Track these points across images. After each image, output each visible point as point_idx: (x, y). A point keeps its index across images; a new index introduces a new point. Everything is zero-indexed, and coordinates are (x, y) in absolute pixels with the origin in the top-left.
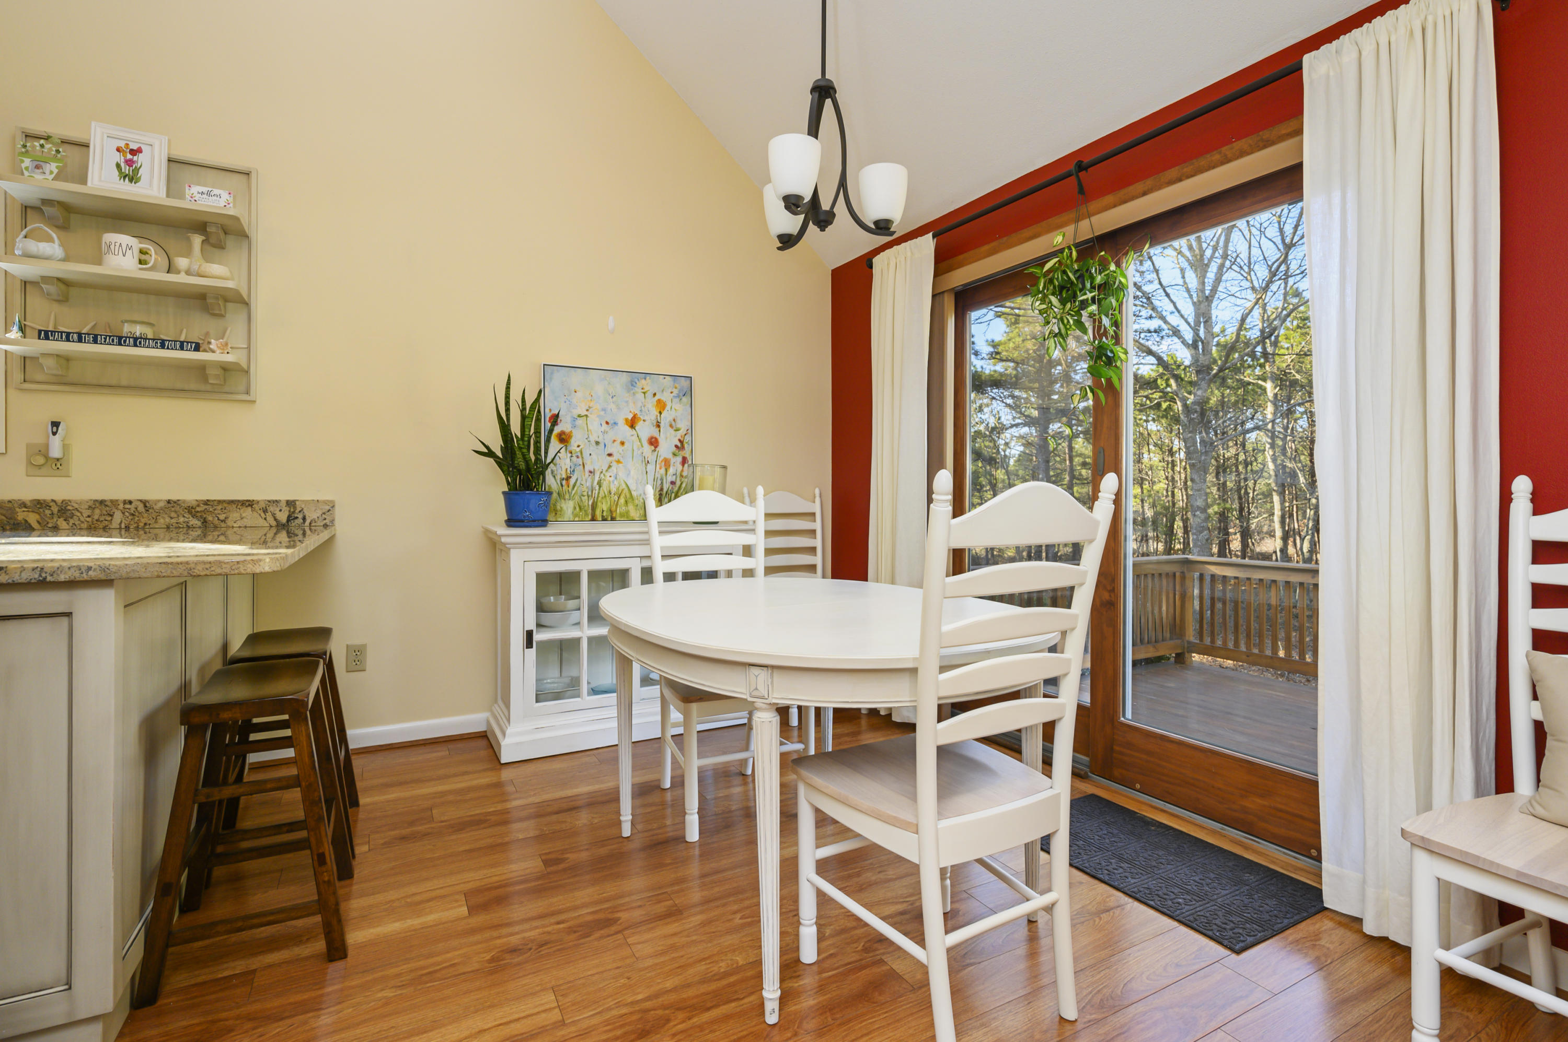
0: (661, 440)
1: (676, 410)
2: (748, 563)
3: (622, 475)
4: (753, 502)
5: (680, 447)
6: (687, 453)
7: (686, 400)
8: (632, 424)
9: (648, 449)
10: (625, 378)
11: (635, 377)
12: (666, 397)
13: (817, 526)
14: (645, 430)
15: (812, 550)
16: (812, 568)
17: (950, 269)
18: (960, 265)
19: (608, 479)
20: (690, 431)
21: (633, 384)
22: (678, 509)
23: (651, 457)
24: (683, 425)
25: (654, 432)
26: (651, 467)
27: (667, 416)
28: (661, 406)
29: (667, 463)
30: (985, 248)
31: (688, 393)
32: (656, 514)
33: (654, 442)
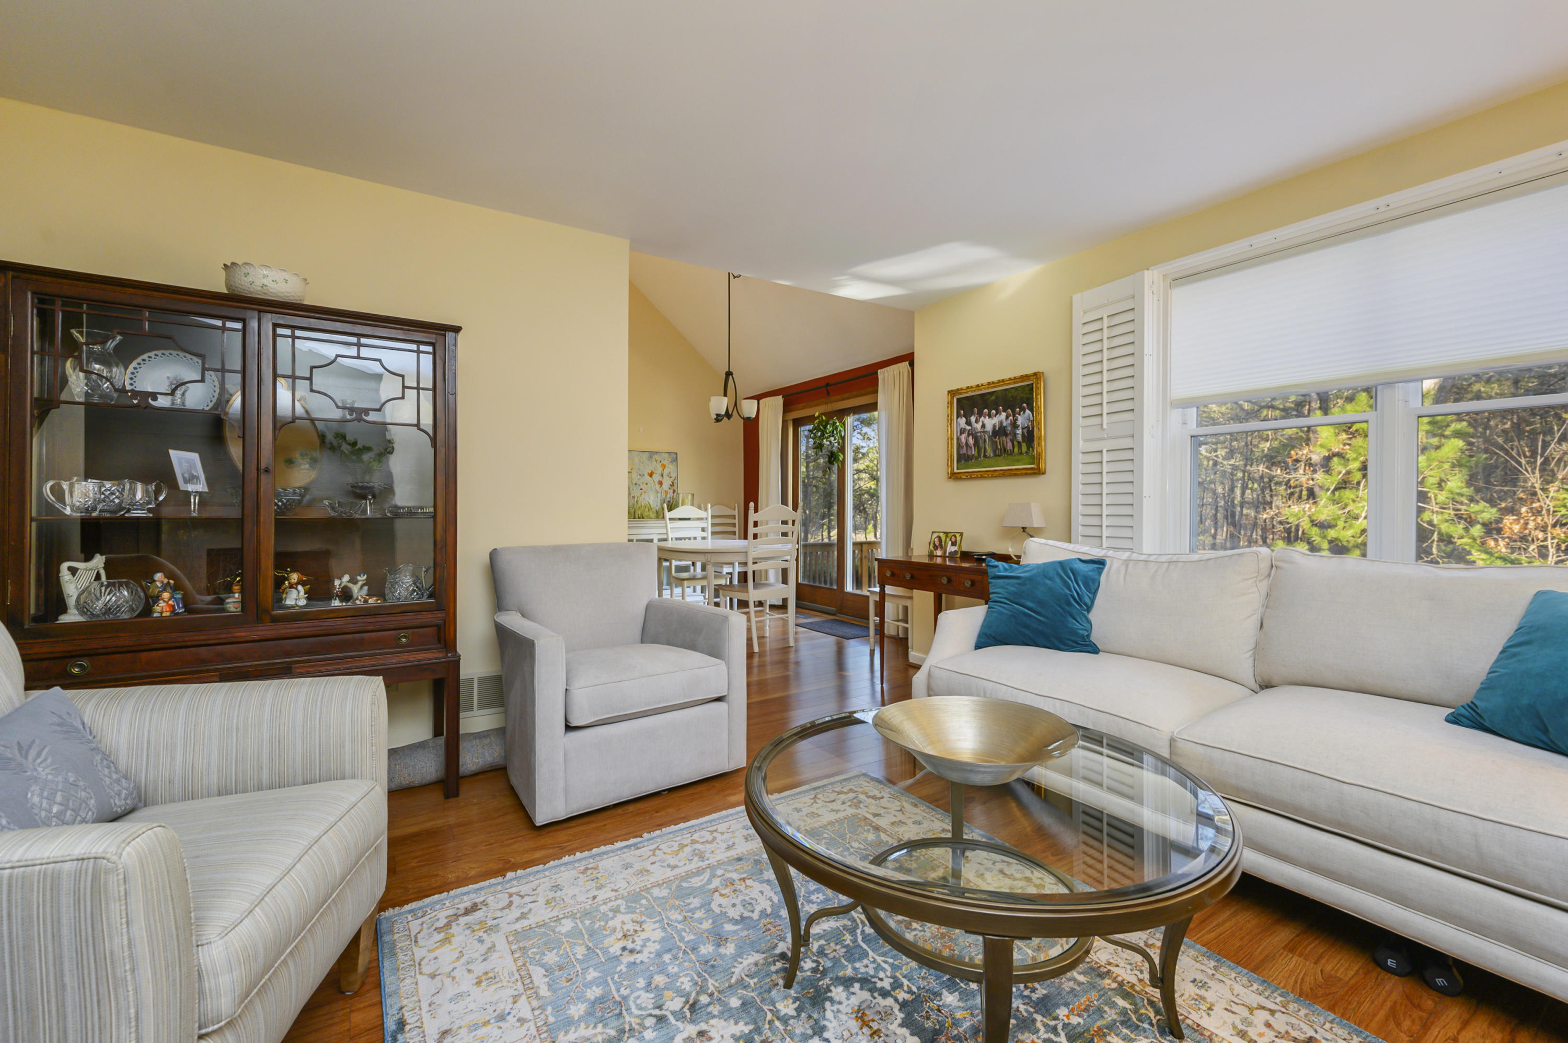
0: (664, 482)
1: (670, 468)
2: (704, 534)
3: (647, 498)
4: (706, 510)
5: (672, 485)
6: (675, 488)
7: (675, 463)
8: (651, 475)
9: (658, 486)
10: (647, 454)
11: (652, 454)
12: (666, 462)
13: (736, 521)
14: (656, 478)
15: (734, 525)
16: (734, 533)
17: (790, 411)
18: (794, 410)
19: (641, 499)
20: (677, 478)
21: (651, 457)
22: (675, 513)
23: (659, 490)
24: (674, 475)
25: (660, 478)
26: (659, 495)
27: (666, 471)
28: (664, 466)
29: (666, 492)
30: (802, 405)
31: (675, 460)
32: (668, 515)
33: (661, 483)
